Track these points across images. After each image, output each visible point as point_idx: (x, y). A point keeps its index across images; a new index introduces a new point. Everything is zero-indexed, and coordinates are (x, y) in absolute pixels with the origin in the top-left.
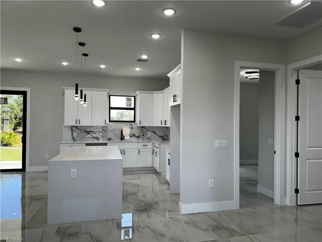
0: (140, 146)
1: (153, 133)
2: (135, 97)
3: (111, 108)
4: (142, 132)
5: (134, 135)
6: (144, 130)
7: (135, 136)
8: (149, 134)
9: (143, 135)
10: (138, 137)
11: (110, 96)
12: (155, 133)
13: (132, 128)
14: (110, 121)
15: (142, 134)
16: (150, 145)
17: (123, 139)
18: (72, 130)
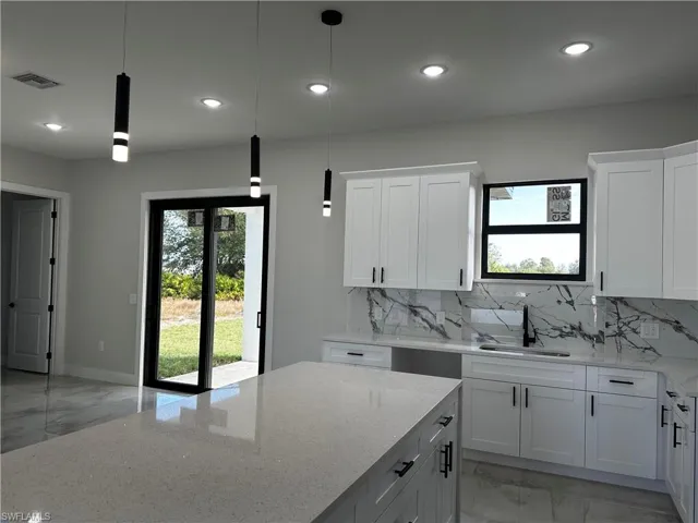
0: (596, 379)
1: (669, 329)
2: (583, 182)
3: (488, 230)
4: (612, 320)
5: (580, 329)
6: (625, 313)
7: (584, 335)
8: (649, 331)
9: (620, 334)
10: (599, 338)
11: (487, 188)
12: (679, 328)
13: (571, 303)
14: (485, 274)
15: (613, 329)
16: (647, 383)
17: (533, 340)
18: (370, 300)
